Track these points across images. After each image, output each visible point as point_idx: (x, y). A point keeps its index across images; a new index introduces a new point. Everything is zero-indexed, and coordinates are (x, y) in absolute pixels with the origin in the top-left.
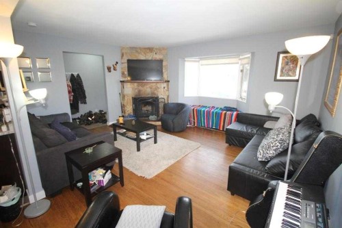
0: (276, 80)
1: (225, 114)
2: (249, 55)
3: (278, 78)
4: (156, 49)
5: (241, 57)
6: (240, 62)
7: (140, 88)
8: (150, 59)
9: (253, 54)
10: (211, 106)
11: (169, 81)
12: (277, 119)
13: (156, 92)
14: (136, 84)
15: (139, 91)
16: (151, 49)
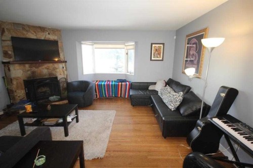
0: (151, 60)
1: (122, 85)
2: (133, 43)
3: (153, 59)
4: (49, 29)
5: (126, 44)
6: (125, 47)
7: (34, 69)
8: (43, 38)
9: (136, 43)
10: (107, 80)
11: (66, 62)
12: (155, 83)
13: (53, 72)
14: (27, 66)
15: (33, 73)
16: (42, 29)
